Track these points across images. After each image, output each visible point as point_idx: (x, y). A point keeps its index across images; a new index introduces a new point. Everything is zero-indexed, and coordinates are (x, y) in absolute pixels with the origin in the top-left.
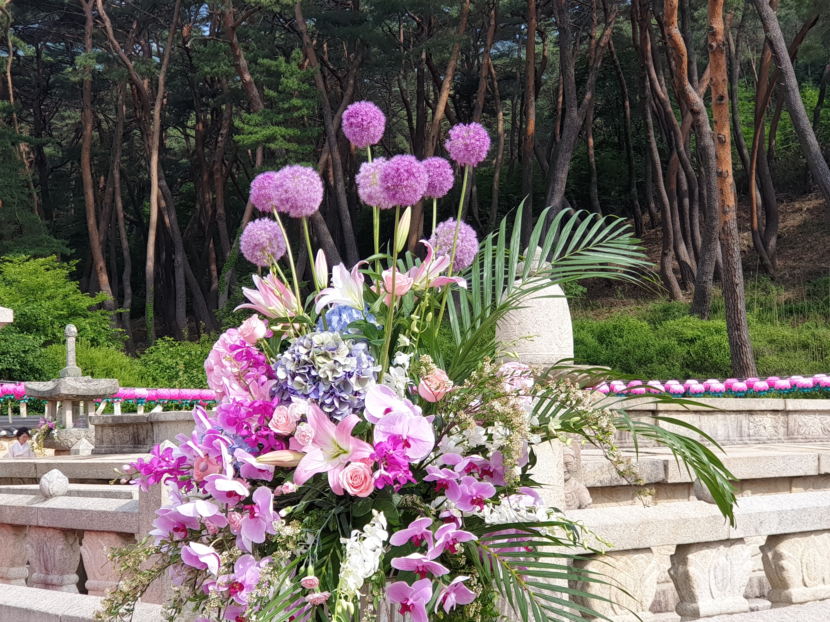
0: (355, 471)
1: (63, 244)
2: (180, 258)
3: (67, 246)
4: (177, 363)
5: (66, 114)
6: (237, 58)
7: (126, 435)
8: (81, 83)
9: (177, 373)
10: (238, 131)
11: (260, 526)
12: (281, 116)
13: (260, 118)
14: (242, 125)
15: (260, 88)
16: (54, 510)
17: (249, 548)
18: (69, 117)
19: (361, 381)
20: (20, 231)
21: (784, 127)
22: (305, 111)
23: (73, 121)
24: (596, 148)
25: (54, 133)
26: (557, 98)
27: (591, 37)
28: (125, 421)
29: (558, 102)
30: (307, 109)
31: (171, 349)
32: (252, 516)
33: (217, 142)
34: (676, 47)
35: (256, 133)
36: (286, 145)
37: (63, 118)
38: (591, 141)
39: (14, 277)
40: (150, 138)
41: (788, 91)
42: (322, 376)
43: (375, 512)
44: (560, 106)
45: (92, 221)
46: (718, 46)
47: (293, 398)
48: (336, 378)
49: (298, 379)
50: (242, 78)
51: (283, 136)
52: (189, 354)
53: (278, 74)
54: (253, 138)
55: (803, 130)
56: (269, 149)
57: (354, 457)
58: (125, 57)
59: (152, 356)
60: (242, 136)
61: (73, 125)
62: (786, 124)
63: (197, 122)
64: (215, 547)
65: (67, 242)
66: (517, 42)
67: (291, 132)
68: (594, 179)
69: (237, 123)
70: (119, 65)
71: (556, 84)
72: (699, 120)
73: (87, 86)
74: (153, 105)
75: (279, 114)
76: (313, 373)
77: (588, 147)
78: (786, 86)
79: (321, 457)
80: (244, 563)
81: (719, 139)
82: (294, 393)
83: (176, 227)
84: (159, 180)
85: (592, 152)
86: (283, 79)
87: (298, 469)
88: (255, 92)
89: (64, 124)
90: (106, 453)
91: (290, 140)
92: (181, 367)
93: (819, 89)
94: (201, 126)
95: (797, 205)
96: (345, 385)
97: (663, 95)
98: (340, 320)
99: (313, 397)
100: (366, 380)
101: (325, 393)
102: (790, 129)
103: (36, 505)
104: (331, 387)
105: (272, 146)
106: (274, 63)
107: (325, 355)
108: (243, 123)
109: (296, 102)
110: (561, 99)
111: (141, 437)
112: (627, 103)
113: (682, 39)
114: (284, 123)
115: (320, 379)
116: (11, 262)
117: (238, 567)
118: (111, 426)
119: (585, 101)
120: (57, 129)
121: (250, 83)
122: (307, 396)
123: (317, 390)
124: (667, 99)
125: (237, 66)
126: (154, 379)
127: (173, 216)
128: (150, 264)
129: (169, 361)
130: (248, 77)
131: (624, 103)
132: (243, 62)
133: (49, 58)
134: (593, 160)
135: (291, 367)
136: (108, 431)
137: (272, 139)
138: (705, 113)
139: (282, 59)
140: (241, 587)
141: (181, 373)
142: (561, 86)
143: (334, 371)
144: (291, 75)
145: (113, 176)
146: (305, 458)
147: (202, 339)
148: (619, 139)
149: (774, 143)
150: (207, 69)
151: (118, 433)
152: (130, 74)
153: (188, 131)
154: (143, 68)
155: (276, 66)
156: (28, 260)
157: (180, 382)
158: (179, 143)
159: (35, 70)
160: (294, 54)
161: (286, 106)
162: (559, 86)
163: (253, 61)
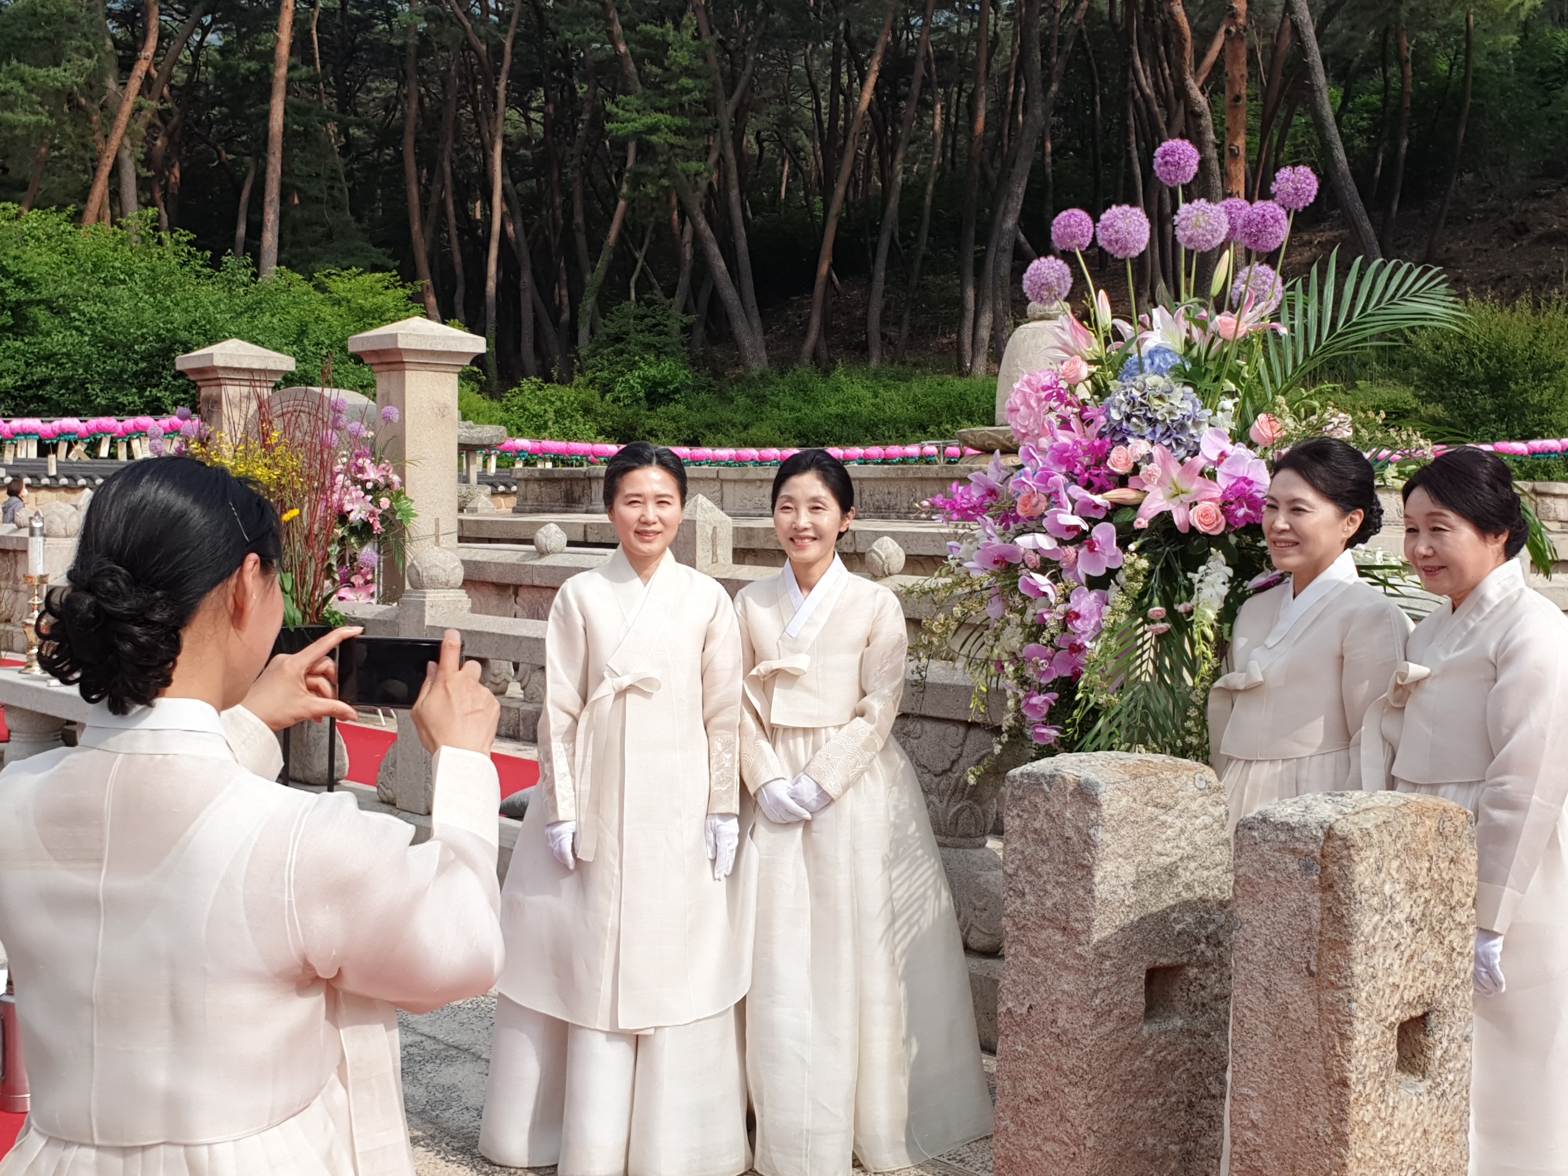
0: (1206, 510)
1: (384, 254)
2: (526, 278)
3: (389, 257)
4: (546, 411)
5: (373, 86)
6: (610, 22)
7: (557, 492)
8: (403, 48)
9: (546, 422)
10: (610, 117)
11: (1099, 560)
12: (666, 101)
13: (639, 102)
14: (615, 110)
15: (638, 60)
16: (554, 568)
17: (1083, 579)
18: (377, 89)
19: (1197, 424)
20: (329, 236)
21: (1294, 137)
22: (696, 95)
23: (382, 95)
24: (1053, 153)
25: (359, 110)
26: (1007, 88)
27: (1055, 10)
28: (556, 475)
29: (1008, 93)
30: (700, 91)
31: (538, 393)
32: (1092, 550)
33: (575, 127)
34: (1178, 29)
35: (634, 120)
36: (673, 139)
37: (369, 91)
38: (1049, 146)
39: (343, 294)
40: (492, 121)
41: (1314, 91)
42: (1160, 418)
43: (1213, 550)
44: (1011, 98)
45: (416, 227)
46: (1238, 31)
47: (1130, 440)
48: (1173, 421)
49: (1134, 420)
50: (615, 48)
51: (668, 127)
52: (561, 399)
53: (664, 46)
54: (630, 126)
55: (1330, 142)
56: (648, 142)
57: (1203, 496)
58: (461, 15)
59: (515, 401)
60: (616, 125)
61: (384, 99)
62: (1297, 131)
63: (547, 102)
64: (1050, 578)
65: (390, 252)
66: (957, 12)
67: (678, 121)
68: (1050, 196)
69: (609, 106)
70: (452, 24)
71: (1005, 70)
72: (1200, 125)
73: (412, 51)
74: (497, 79)
75: (664, 96)
76: (1149, 415)
77: (1044, 154)
78: (1312, 85)
79: (1161, 497)
80: (1078, 594)
81: (1231, 151)
82: (1130, 433)
83: (522, 238)
84: (503, 176)
85: (1048, 160)
86: (670, 52)
87: (1142, 507)
88: (632, 67)
89: (370, 98)
90: (531, 512)
91: (678, 131)
92: (551, 415)
93: (1342, 90)
94: (550, 108)
95: (1306, 237)
96: (1182, 427)
97: (1148, 91)
98: (1153, 363)
99: (1150, 438)
100: (1200, 423)
101: (1162, 435)
102: (1301, 140)
103: (531, 563)
104: (1168, 428)
105: (654, 138)
106: (659, 30)
107: (1160, 398)
108: (617, 106)
109: (686, 82)
110: (1011, 90)
111: (576, 495)
112: (1098, 98)
113: (1185, 20)
114: (671, 110)
115: (1157, 420)
116: (339, 276)
117: (1074, 598)
118: (538, 480)
119: (1051, 95)
120: (361, 104)
121: (626, 54)
122: (1143, 437)
123: (1154, 432)
124: (1153, 95)
125: (610, 33)
126: (519, 429)
127: (519, 225)
128: (491, 285)
129: (535, 408)
130: (622, 48)
131: (1094, 97)
132: (617, 28)
133: (355, 12)
134: (1049, 170)
135: (1126, 408)
136: (534, 487)
137: (653, 129)
138: (1209, 117)
139: (669, 25)
140: (1077, 616)
141: (550, 423)
142: (1013, 74)
143: (1170, 413)
144: (681, 48)
145: (442, 169)
146: (1148, 497)
147: (575, 382)
148: (1082, 143)
149: (1281, 156)
150: (568, 35)
151: (546, 490)
152: (467, 39)
153: (533, 115)
154: (482, 30)
155: (663, 35)
156: (360, 274)
157: (551, 434)
158: (516, 128)
159: (339, 26)
160: (685, 21)
161: (673, 87)
162: (1009, 71)
163: (629, 26)
